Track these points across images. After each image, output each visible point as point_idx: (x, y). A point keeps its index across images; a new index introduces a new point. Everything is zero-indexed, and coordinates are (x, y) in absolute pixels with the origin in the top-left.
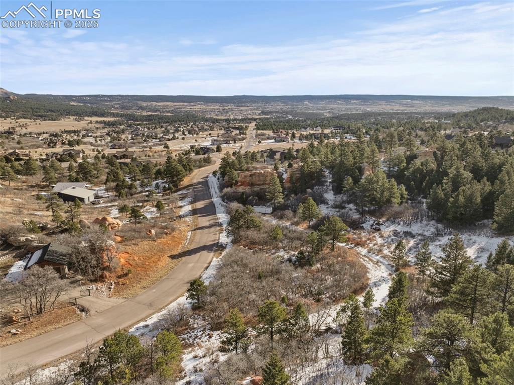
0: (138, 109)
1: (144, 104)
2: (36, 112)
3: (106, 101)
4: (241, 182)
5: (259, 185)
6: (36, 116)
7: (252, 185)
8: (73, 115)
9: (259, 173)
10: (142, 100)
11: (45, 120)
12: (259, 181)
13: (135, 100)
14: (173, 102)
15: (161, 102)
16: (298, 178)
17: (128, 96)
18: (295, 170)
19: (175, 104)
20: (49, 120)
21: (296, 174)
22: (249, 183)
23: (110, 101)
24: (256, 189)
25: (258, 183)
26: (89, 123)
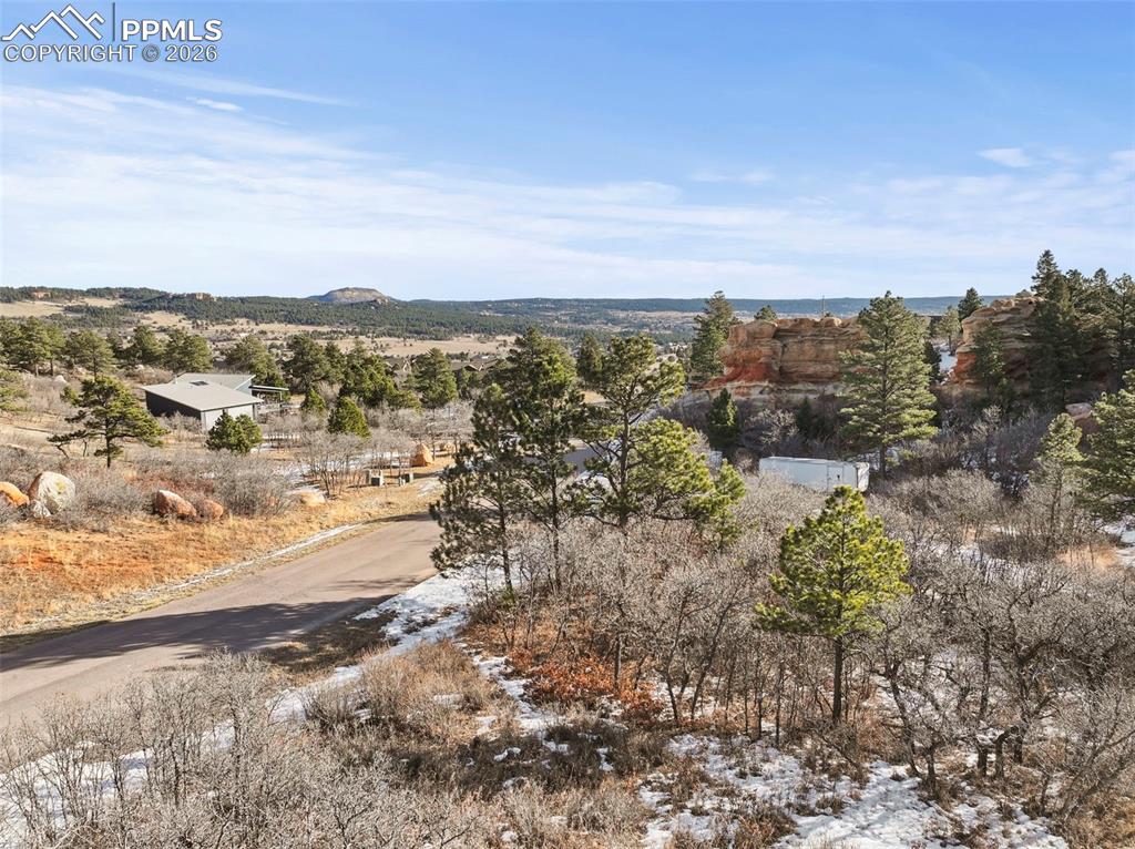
0: (606, 324)
1: (622, 315)
2: (413, 326)
3: (547, 309)
4: (733, 363)
5: (815, 379)
6: (410, 332)
7: (783, 377)
8: (476, 332)
9: (816, 324)
10: (617, 308)
11: (423, 339)
12: (816, 360)
13: (604, 307)
14: (683, 311)
15: (656, 310)
16: (1017, 356)
17: (593, 300)
18: (1003, 318)
19: (686, 314)
20: (431, 339)
21: (1004, 338)
22: (768, 366)
23: (555, 310)
24: (801, 394)
25: (812, 369)
26: (500, 345)
